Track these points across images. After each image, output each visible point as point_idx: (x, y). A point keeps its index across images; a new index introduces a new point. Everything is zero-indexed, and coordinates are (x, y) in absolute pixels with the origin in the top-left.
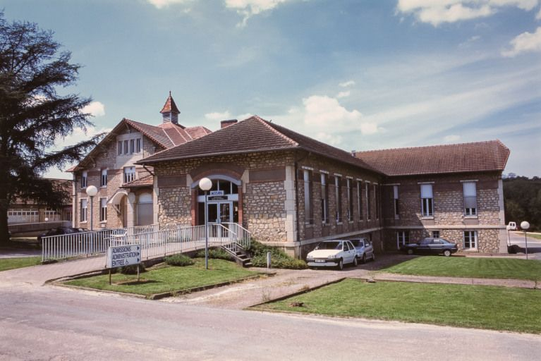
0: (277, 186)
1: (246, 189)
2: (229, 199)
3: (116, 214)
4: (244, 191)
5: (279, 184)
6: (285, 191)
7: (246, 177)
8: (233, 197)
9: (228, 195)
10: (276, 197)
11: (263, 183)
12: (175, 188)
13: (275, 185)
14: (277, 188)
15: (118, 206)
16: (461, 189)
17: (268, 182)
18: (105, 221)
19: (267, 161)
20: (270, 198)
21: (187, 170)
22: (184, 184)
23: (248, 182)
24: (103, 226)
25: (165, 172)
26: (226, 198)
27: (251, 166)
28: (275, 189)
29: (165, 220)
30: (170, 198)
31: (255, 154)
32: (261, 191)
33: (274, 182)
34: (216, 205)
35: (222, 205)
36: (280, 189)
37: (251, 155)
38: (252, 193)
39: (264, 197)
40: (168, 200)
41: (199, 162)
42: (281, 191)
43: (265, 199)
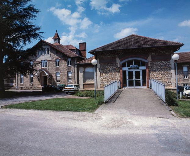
0: (167, 62)
1: (150, 64)
2: (140, 69)
3: (38, 80)
4: (149, 65)
5: (168, 62)
6: (171, 65)
7: (150, 59)
8: (142, 68)
9: (140, 67)
10: (166, 67)
11: (159, 61)
12: (110, 64)
13: (165, 62)
14: (167, 63)
15: (38, 76)
16: (182, 69)
17: (162, 61)
18: (32, 83)
19: (161, 52)
20: (163, 68)
21: (116, 56)
22: (115, 62)
23: (151, 61)
24: (32, 85)
25: (103, 56)
26: (138, 68)
27: (152, 53)
28: (165, 64)
29: (104, 79)
30: (107, 69)
31: (154, 48)
32: (158, 65)
33: (165, 61)
34: (133, 72)
35: (136, 72)
36: (168, 64)
37: (152, 49)
38: (153, 66)
39: (159, 68)
40: (106, 70)
41: (123, 52)
42: (168, 65)
43: (160, 69)
